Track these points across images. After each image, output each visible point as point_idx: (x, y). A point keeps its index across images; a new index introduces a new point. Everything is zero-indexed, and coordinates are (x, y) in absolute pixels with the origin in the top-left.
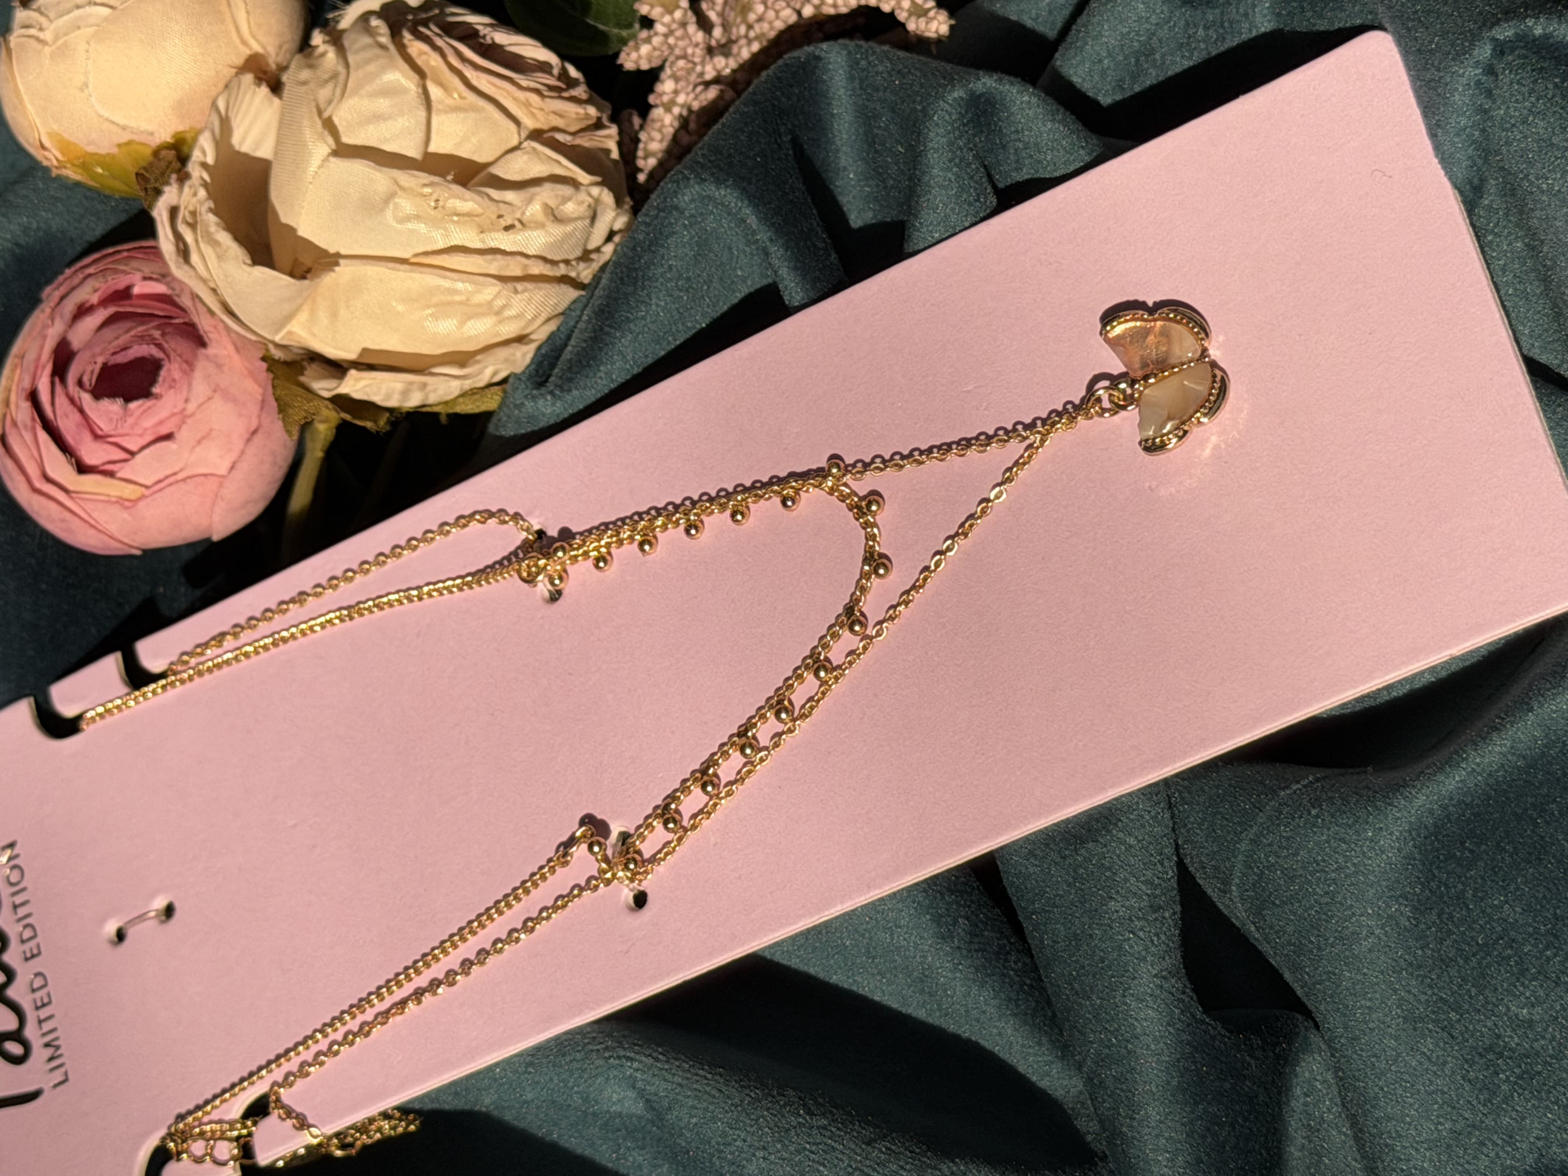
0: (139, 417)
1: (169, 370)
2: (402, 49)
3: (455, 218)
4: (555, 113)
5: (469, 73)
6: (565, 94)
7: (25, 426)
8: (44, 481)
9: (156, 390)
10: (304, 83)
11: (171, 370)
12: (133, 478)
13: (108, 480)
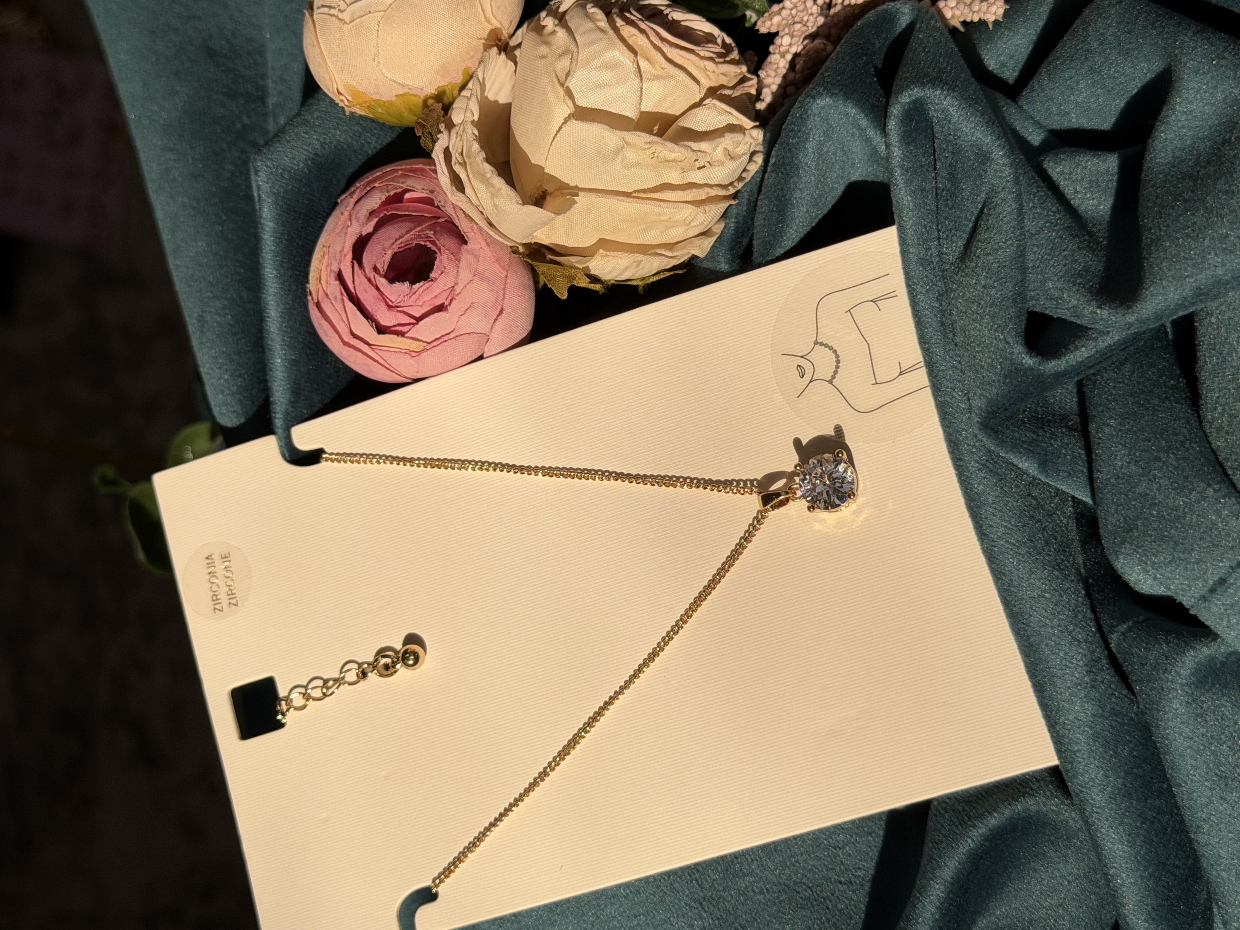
0: (420, 295)
1: (441, 260)
2: (616, 30)
3: (665, 164)
4: (722, 74)
5: (666, 49)
6: (727, 59)
7: (336, 298)
8: (351, 336)
9: (432, 275)
10: (543, 57)
11: (443, 260)
12: (417, 337)
13: (400, 339)
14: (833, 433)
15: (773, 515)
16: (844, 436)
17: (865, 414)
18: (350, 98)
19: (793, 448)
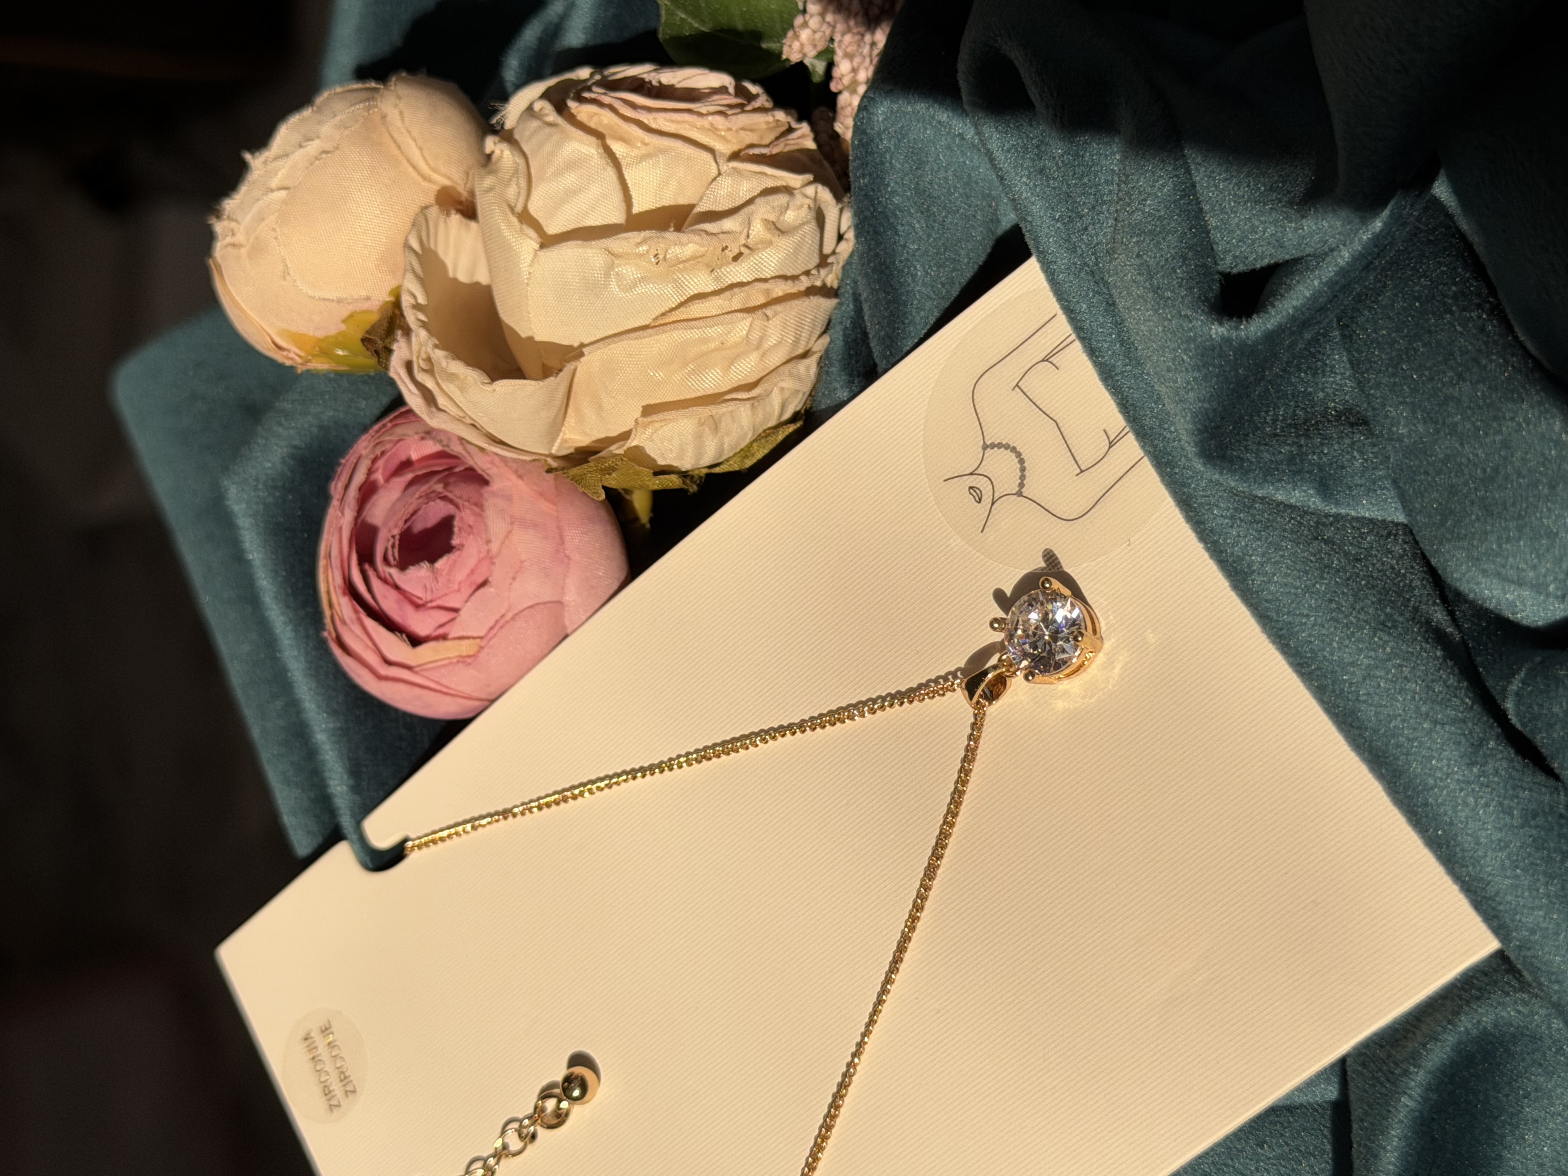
0: (450, 575)
1: (462, 519)
2: (572, 120)
3: (681, 266)
4: (743, 129)
5: (645, 118)
6: (749, 108)
7: (351, 620)
8: (386, 666)
9: (455, 541)
10: (490, 189)
11: (464, 517)
12: (465, 634)
13: (441, 644)
14: (1043, 565)
15: (993, 710)
16: (1059, 563)
17: (1080, 520)
18: (302, 354)
19: (996, 605)
